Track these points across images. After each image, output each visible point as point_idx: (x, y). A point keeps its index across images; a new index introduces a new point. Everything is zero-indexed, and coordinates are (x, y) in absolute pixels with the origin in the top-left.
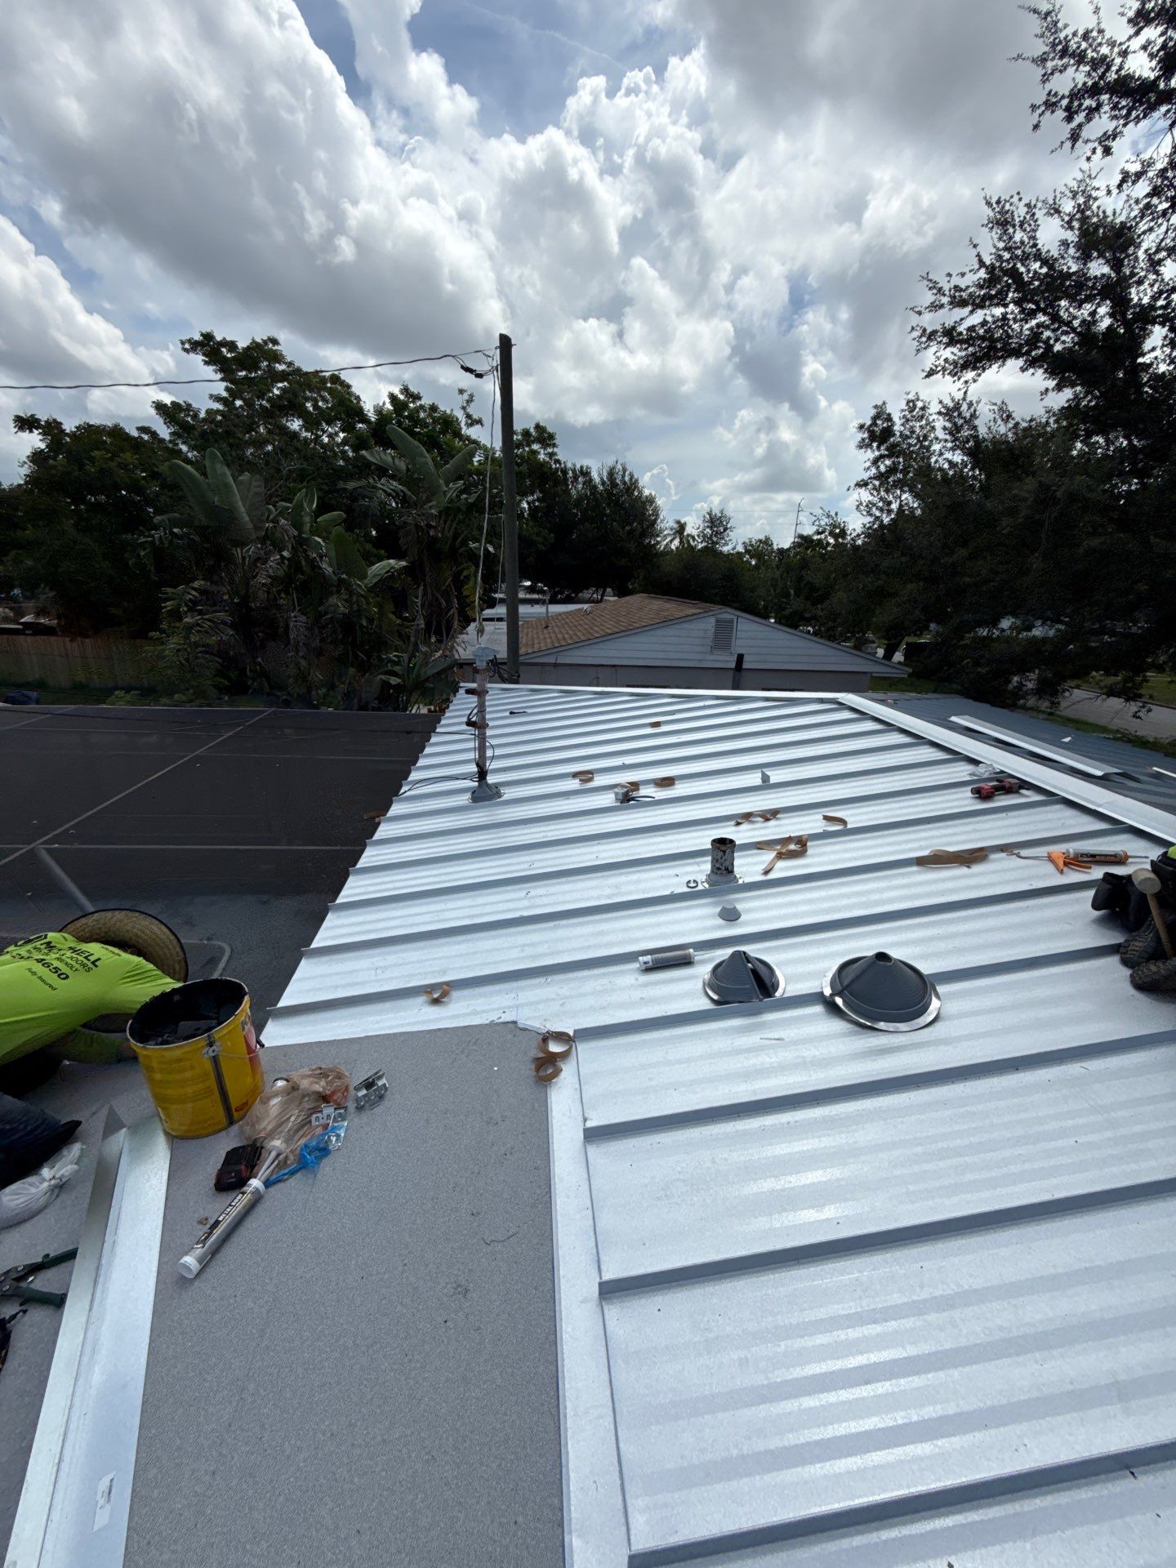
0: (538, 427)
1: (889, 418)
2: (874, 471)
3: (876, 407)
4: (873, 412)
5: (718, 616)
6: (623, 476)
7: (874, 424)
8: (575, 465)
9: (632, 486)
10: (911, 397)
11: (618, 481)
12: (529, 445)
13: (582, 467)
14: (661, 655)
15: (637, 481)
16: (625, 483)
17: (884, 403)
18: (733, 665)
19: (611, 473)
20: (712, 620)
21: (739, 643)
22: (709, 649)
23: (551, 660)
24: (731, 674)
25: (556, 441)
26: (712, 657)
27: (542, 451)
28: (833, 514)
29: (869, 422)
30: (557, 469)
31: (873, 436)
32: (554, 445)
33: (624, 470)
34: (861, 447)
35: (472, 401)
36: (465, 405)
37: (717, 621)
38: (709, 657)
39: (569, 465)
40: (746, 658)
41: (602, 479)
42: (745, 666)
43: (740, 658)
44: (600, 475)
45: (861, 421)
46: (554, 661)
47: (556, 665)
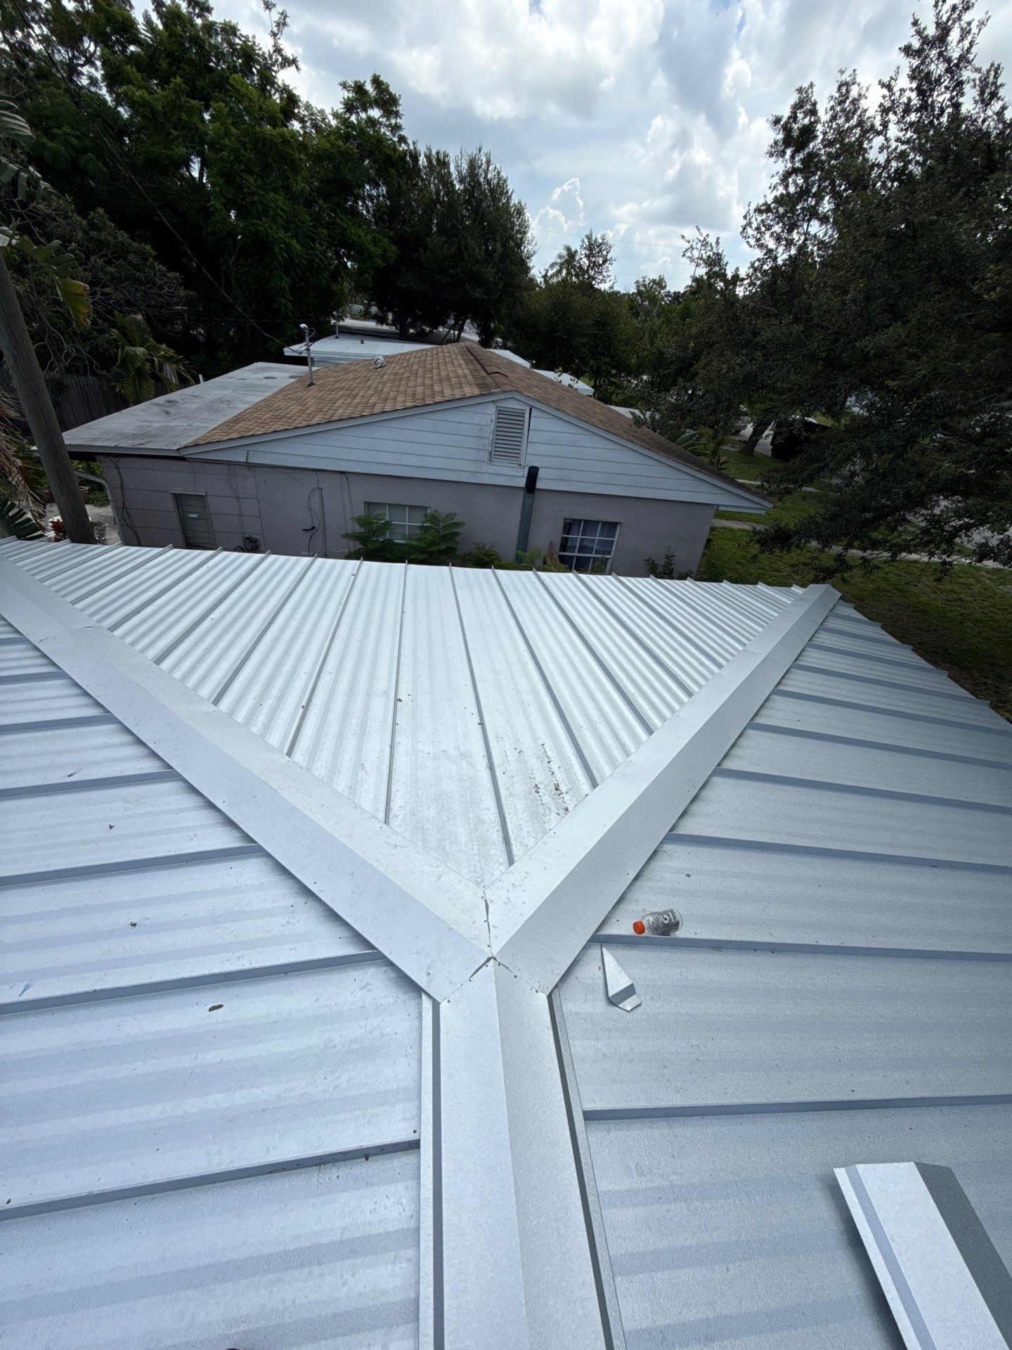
0: (376, 81)
1: (813, 112)
2: (781, 190)
3: (800, 90)
4: (794, 98)
5: (499, 405)
6: (486, 172)
7: (794, 117)
8: (429, 149)
9: (498, 190)
10: (846, 77)
11: (482, 180)
12: (365, 110)
13: (438, 153)
14: (415, 461)
15: (505, 181)
16: (489, 183)
17: (811, 86)
18: (522, 482)
19: (473, 164)
20: (492, 409)
21: (531, 449)
22: (487, 454)
23: (239, 457)
24: (520, 496)
25: (399, 108)
26: (491, 469)
27: (383, 120)
28: (712, 240)
29: (786, 113)
30: (405, 152)
31: (788, 141)
32: (397, 114)
33: (488, 162)
34: (771, 155)
35: (285, 24)
36: (275, 30)
37: (500, 412)
38: (486, 468)
39: (422, 149)
40: (541, 474)
41: (459, 172)
42: (540, 485)
43: (533, 474)
44: (457, 166)
45: (779, 114)
46: (244, 460)
47: (249, 466)
